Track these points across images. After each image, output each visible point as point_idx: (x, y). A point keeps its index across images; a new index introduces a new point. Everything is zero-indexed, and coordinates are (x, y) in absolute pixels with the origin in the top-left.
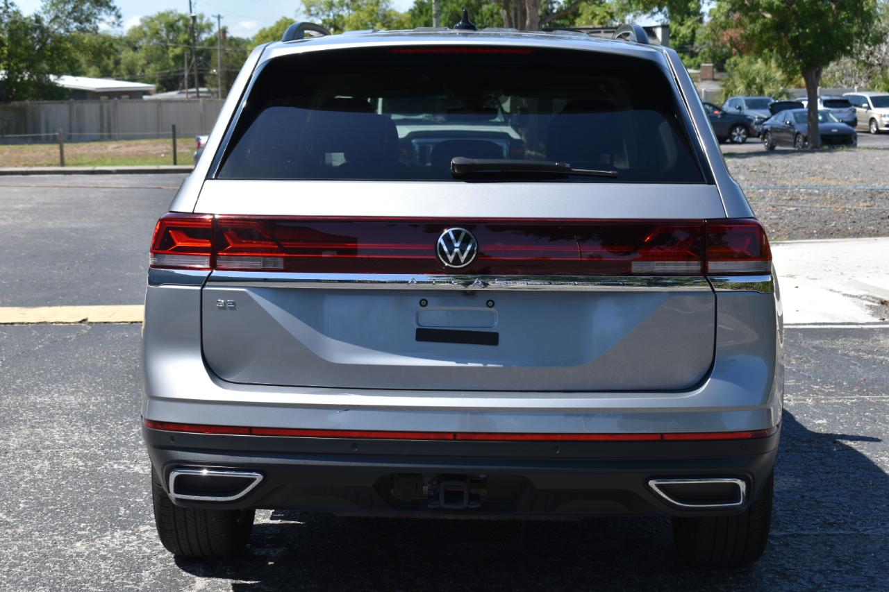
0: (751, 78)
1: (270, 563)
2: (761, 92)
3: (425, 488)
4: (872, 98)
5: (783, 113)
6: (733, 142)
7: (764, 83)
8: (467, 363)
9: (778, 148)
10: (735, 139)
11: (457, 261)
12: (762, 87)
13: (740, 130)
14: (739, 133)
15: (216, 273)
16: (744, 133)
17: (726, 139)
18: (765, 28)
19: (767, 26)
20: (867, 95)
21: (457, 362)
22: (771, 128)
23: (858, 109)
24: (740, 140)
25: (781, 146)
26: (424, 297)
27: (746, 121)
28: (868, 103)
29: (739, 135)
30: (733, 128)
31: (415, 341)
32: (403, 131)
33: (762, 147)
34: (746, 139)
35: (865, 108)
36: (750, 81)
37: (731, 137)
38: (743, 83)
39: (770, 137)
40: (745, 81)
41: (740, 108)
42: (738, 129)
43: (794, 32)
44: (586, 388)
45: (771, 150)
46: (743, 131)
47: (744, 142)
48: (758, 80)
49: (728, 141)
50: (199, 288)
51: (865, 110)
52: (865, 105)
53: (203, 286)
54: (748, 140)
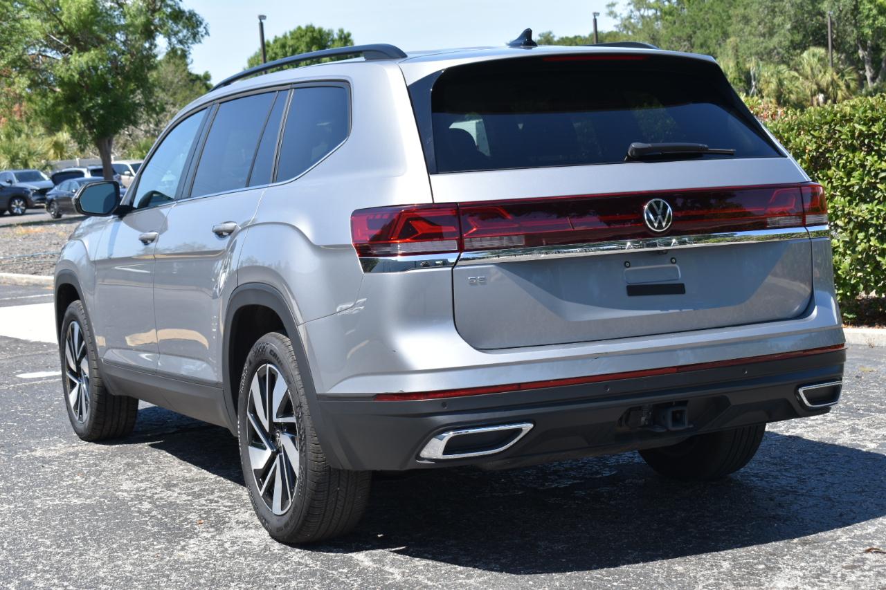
0: (14, 154)
1: (379, 536)
2: (26, 165)
3: (643, 419)
4: (132, 166)
5: (67, 182)
6: (13, 214)
7: (27, 157)
8: (667, 310)
9: (64, 216)
10: (15, 211)
11: (660, 226)
12: (26, 161)
13: (19, 202)
14: (18, 205)
15: (463, 255)
16: (22, 205)
17: (5, 211)
18: (57, 102)
19: (59, 99)
20: (128, 163)
21: (661, 310)
22: (57, 197)
23: (123, 177)
24: (20, 212)
25: (68, 214)
26: (627, 259)
27: (24, 192)
28: (130, 171)
29: (18, 207)
30: (12, 200)
31: (627, 297)
32: (576, 125)
33: (47, 216)
34: (25, 210)
35: (127, 175)
36: (14, 156)
37: (11, 209)
38: (7, 158)
39: (56, 206)
40: (9, 157)
41: (10, 182)
42: (16, 201)
43: (88, 103)
44: (754, 320)
45: (58, 219)
46: (22, 203)
47: (23, 213)
48: (21, 155)
49: (8, 213)
50: (450, 269)
51: (128, 177)
52: (128, 172)
53: (453, 267)
54: (28, 211)
